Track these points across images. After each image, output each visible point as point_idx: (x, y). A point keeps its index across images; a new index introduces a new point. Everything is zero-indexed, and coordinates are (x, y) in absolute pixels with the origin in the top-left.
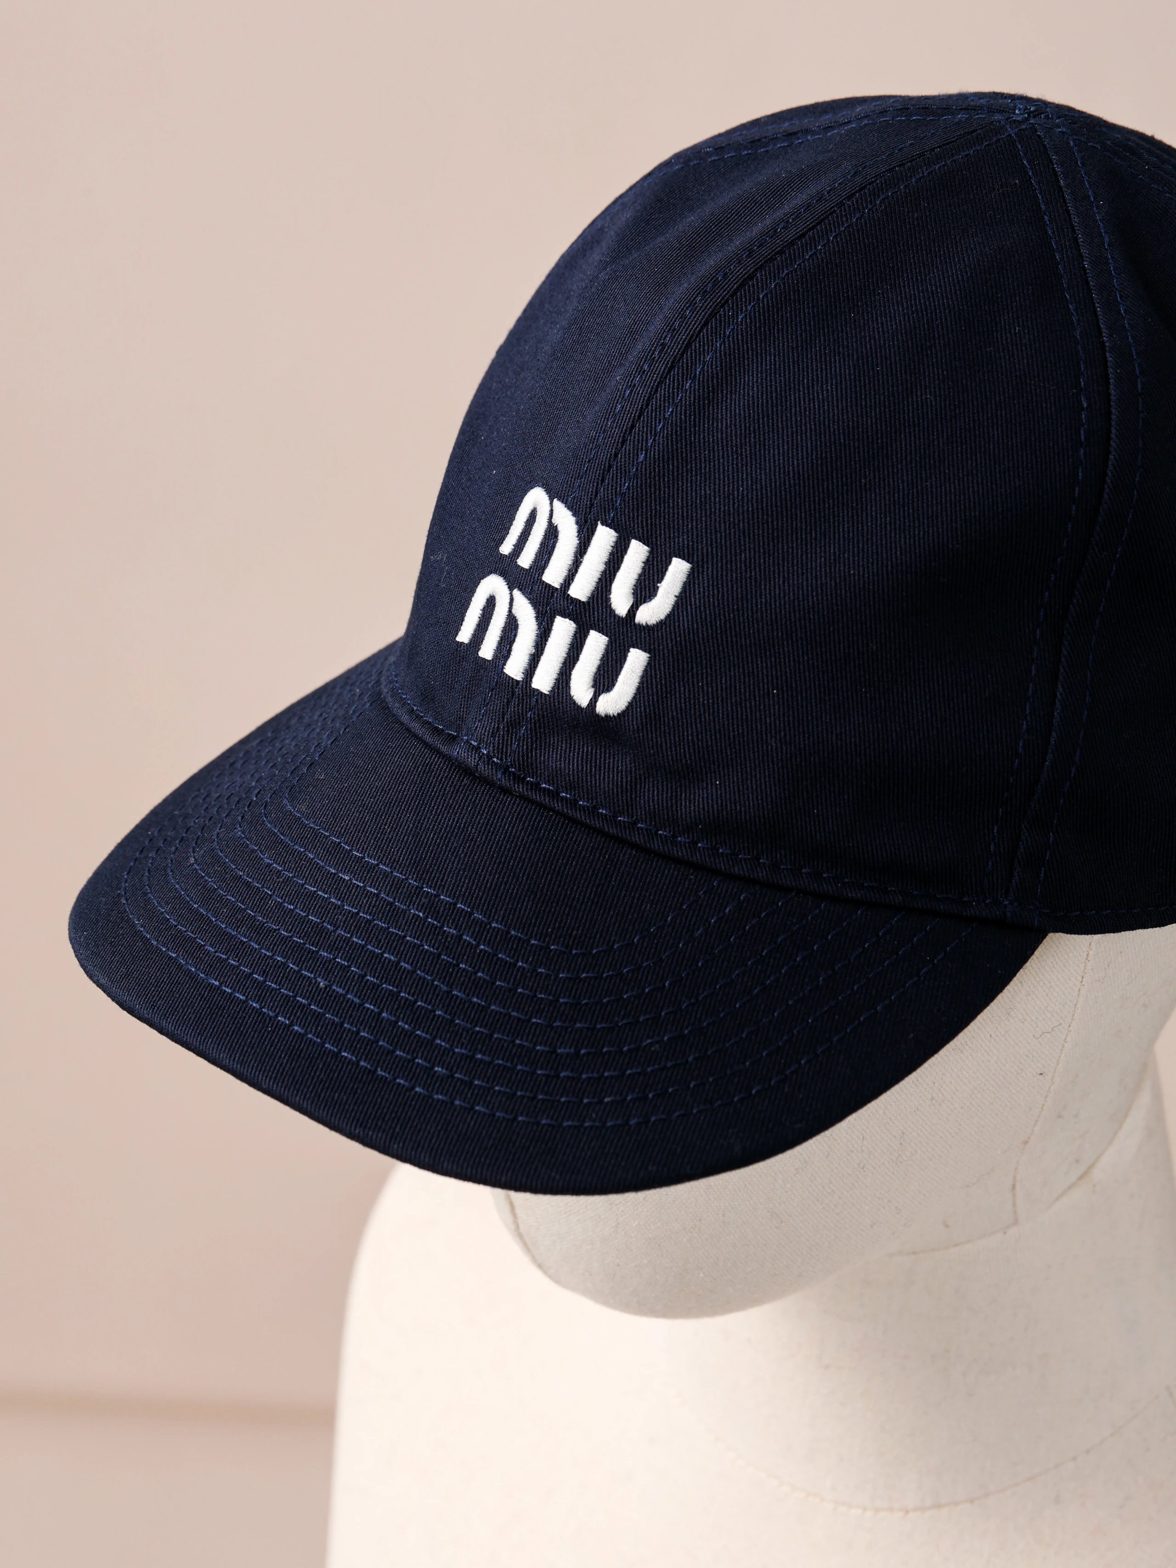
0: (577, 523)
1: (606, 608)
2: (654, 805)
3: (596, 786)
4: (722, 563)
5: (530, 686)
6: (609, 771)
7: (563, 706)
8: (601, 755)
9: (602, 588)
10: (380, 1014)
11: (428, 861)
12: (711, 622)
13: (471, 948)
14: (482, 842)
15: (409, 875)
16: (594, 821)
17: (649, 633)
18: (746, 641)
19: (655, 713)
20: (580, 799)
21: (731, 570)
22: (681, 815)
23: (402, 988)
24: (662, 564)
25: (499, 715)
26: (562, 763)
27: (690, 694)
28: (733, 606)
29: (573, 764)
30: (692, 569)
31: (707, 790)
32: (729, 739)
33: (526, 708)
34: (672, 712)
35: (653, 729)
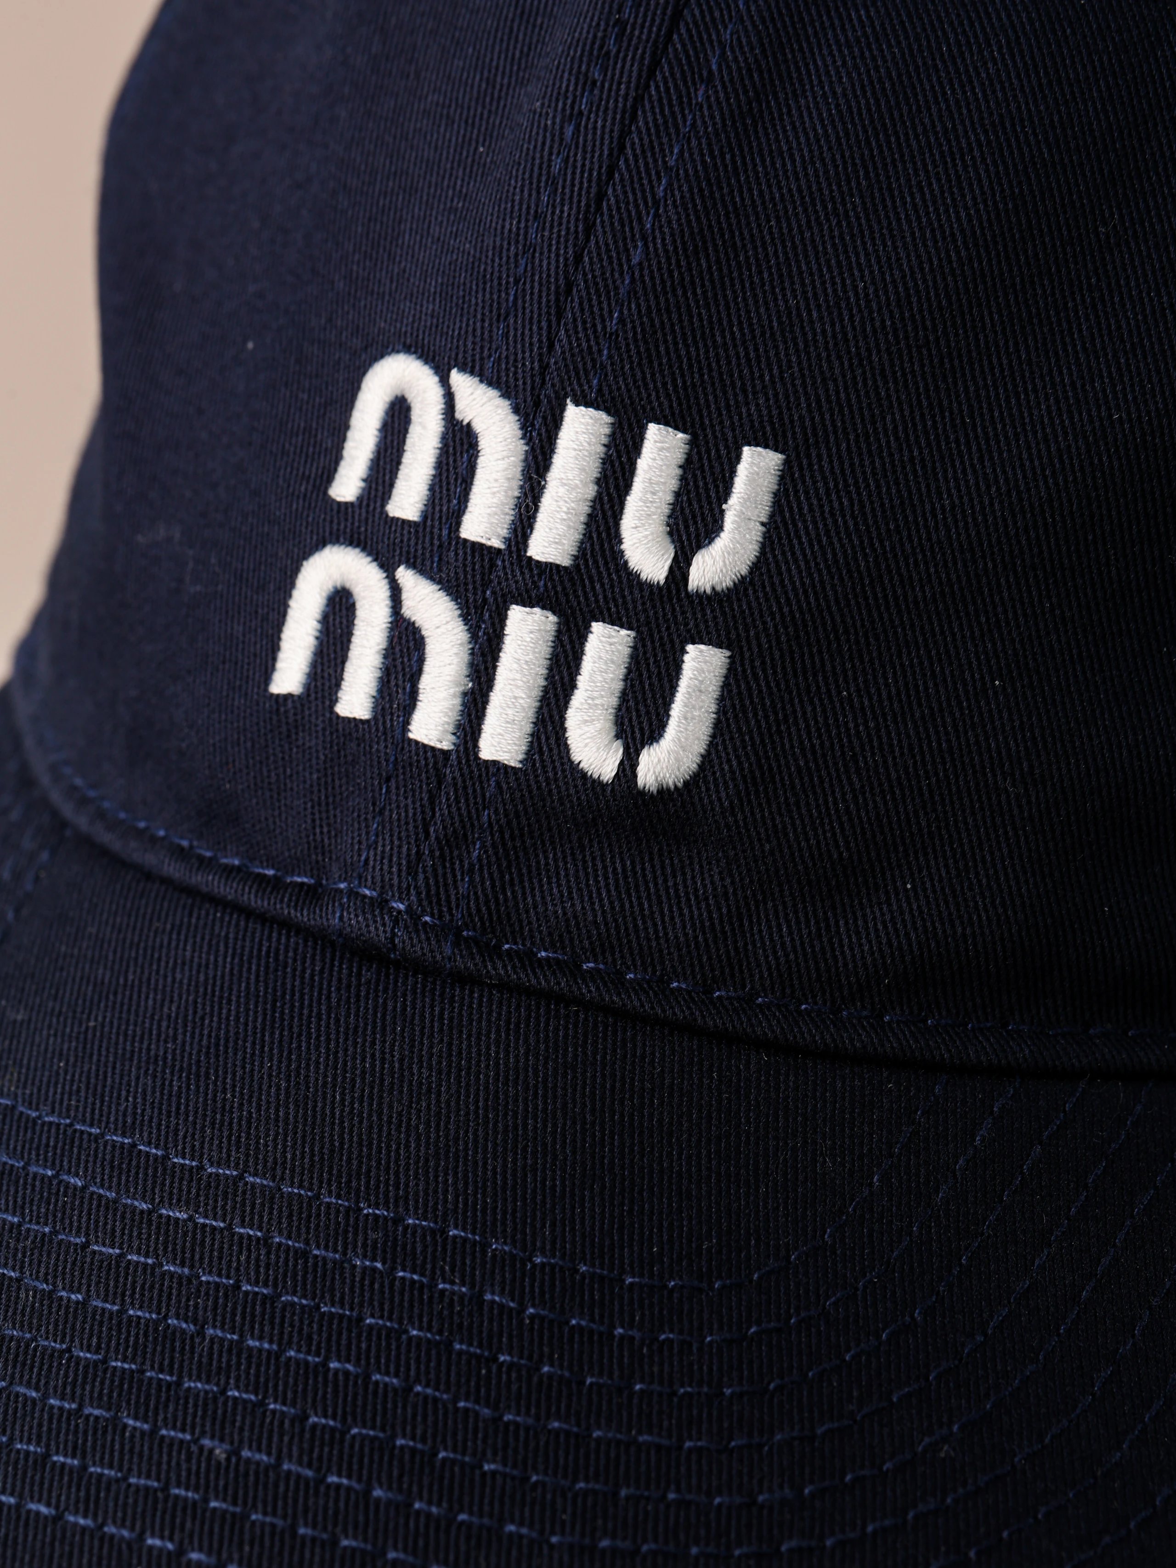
0: (516, 410)
1: (617, 571)
2: (787, 955)
3: (657, 938)
4: (848, 440)
5: (477, 758)
6: (679, 902)
7: (558, 787)
8: (654, 872)
9: (599, 534)
10: (368, 1492)
11: (350, 1153)
12: (847, 564)
13: (510, 1318)
14: (453, 1091)
15: (320, 1187)
16: (672, 1008)
17: (722, 607)
18: (924, 592)
19: (761, 767)
20: (628, 968)
21: (870, 452)
22: (846, 965)
23: (393, 1427)
24: (722, 464)
25: (416, 827)
26: (577, 902)
27: (826, 718)
28: (887, 524)
29: (601, 900)
30: (787, 463)
31: (890, 905)
32: (921, 795)
33: (476, 803)
34: (796, 760)
35: (764, 801)
